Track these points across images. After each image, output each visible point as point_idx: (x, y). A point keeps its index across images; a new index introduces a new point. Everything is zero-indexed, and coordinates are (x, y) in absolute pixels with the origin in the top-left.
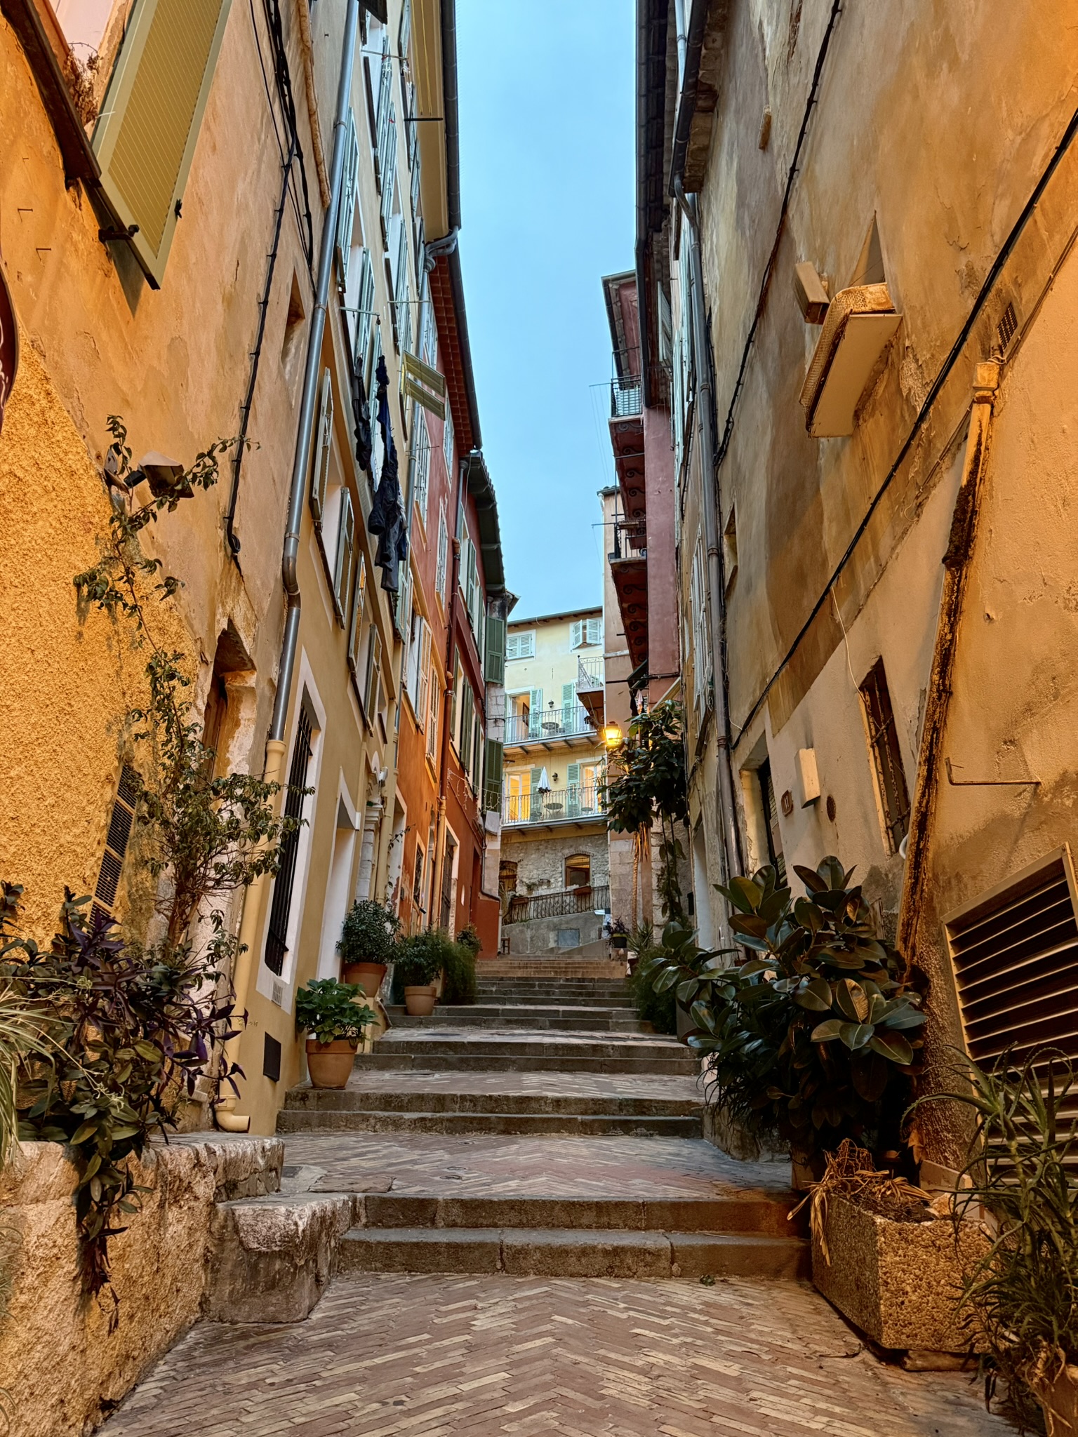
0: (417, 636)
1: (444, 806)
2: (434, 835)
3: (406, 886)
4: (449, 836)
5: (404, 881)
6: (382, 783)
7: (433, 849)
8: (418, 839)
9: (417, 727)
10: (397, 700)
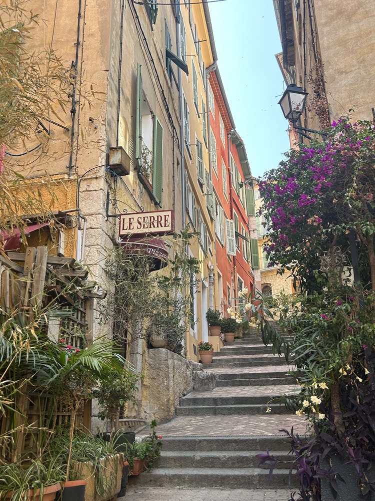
0: (218, 213)
1: (236, 269)
2: (234, 280)
3: (225, 301)
4: (239, 279)
5: (224, 299)
6: (213, 270)
7: (234, 285)
8: (228, 284)
9: (222, 245)
10: (214, 241)
